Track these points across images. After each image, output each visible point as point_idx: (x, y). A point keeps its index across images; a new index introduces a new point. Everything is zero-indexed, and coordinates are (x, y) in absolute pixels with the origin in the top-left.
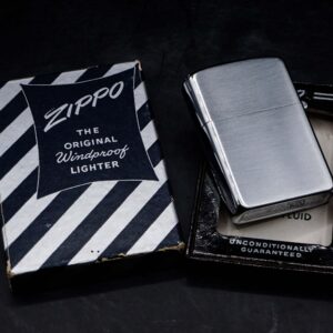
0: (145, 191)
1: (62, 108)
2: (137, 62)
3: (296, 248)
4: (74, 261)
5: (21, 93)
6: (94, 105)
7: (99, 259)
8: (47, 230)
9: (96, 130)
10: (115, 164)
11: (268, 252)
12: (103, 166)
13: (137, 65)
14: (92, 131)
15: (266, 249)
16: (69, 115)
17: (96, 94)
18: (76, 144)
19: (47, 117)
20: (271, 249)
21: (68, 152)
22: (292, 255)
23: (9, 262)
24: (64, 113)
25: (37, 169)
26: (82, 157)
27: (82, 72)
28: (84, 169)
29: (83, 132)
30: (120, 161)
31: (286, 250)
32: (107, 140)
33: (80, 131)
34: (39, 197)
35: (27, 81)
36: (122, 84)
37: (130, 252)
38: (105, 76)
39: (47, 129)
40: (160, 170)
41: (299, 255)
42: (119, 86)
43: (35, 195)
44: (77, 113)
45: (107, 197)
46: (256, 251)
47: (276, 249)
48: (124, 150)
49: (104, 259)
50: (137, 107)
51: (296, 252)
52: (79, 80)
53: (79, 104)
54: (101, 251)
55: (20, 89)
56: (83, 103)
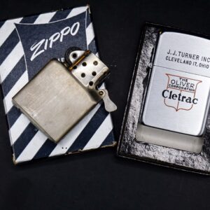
1: (41, 43)
2: (87, 7)
4: (52, 154)
5: (15, 30)
7: (67, 153)
8: (35, 133)
13: (88, 9)
16: (46, 48)
17: (62, 32)
19: (32, 49)
23: (14, 155)
24: (42, 46)
27: (53, 14)
35: (18, 21)
37: (85, 149)
38: (69, 17)
39: (32, 58)
49: (70, 153)
50: (88, 43)
52: (51, 20)
53: (52, 39)
54: (68, 148)
55: (15, 27)
56: (54, 38)
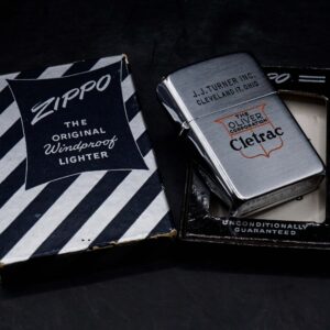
0: (135, 180)
1: (49, 101)
2: (123, 55)
3: (290, 226)
4: (65, 250)
5: (7, 87)
6: (81, 97)
7: (91, 247)
8: (36, 220)
9: (83, 122)
10: (104, 154)
11: (262, 231)
12: (92, 156)
13: (124, 59)
14: (80, 123)
15: (259, 229)
16: (56, 108)
17: (83, 88)
18: (64, 136)
19: (33, 111)
20: (265, 228)
21: (56, 143)
22: (286, 233)
24: (51, 107)
25: (25, 161)
26: (71, 148)
27: (68, 66)
28: (73, 160)
29: (71, 125)
30: (109, 152)
31: (280, 228)
32: (96, 131)
33: (67, 123)
34: (27, 188)
35: (12, 76)
36: (109, 77)
37: (122, 240)
38: (92, 69)
40: (150, 159)
41: (293, 233)
42: (106, 79)
43: (24, 186)
44: (64, 106)
45: (96, 187)
46: (250, 230)
47: (270, 228)
48: (112, 141)
49: (95, 248)
50: (125, 99)
51: (290, 230)
52: (66, 74)
53: (66, 97)
54: (92, 240)
55: (7, 84)
56: (70, 96)
